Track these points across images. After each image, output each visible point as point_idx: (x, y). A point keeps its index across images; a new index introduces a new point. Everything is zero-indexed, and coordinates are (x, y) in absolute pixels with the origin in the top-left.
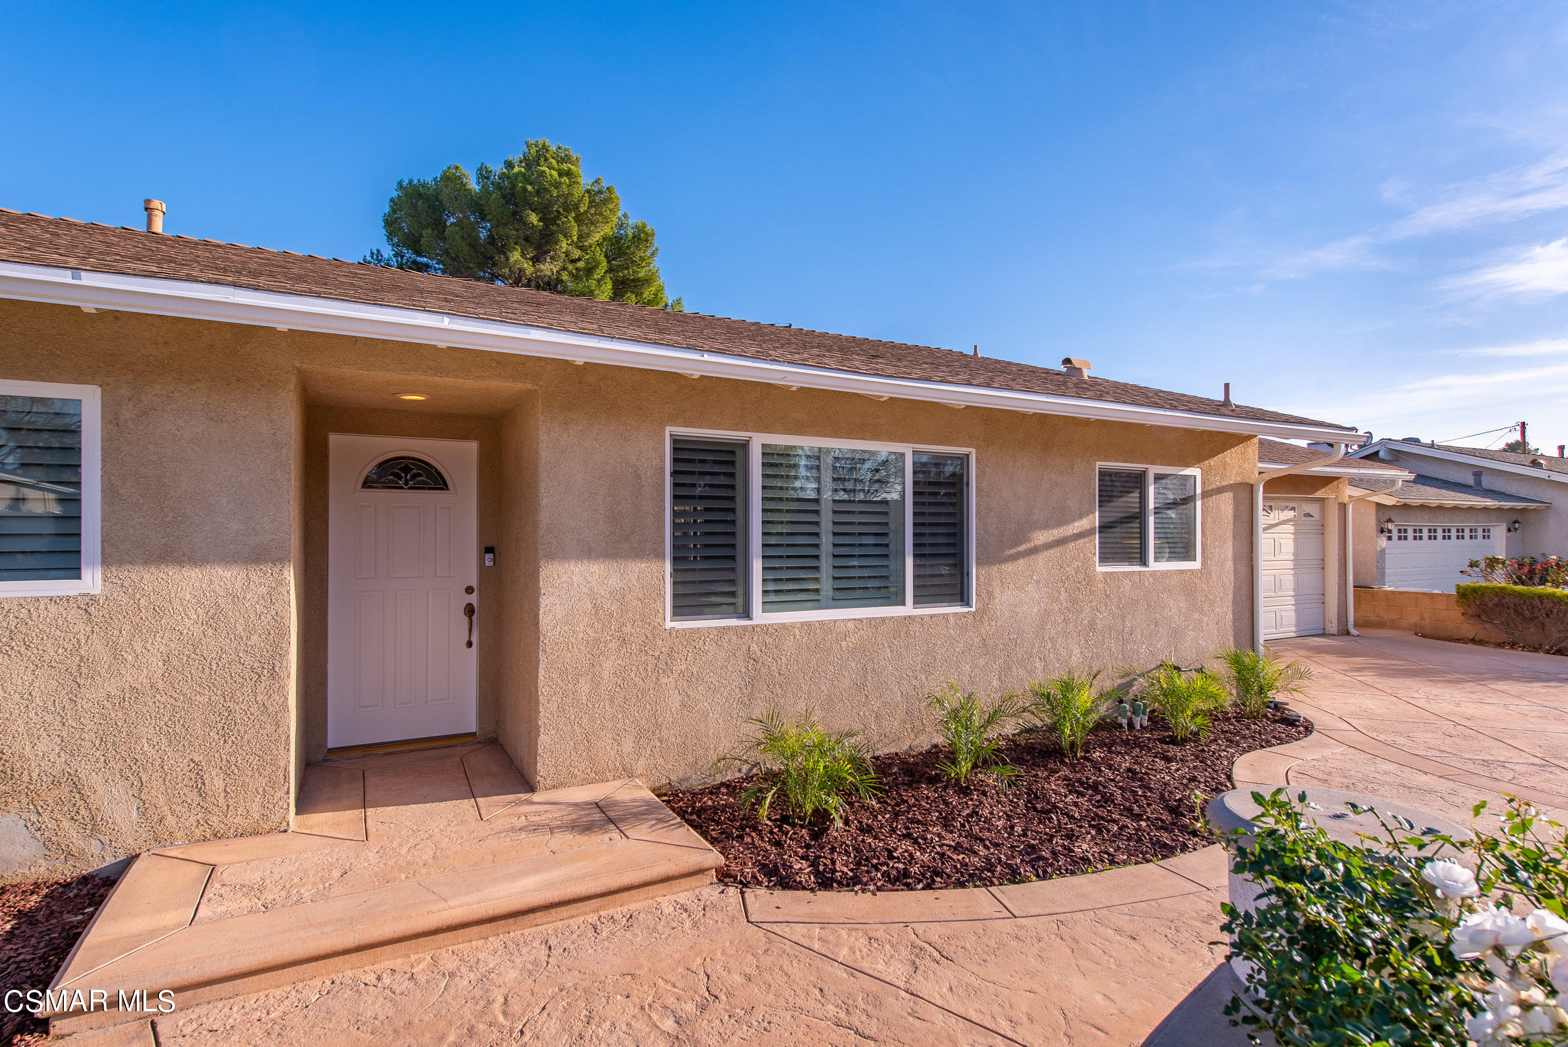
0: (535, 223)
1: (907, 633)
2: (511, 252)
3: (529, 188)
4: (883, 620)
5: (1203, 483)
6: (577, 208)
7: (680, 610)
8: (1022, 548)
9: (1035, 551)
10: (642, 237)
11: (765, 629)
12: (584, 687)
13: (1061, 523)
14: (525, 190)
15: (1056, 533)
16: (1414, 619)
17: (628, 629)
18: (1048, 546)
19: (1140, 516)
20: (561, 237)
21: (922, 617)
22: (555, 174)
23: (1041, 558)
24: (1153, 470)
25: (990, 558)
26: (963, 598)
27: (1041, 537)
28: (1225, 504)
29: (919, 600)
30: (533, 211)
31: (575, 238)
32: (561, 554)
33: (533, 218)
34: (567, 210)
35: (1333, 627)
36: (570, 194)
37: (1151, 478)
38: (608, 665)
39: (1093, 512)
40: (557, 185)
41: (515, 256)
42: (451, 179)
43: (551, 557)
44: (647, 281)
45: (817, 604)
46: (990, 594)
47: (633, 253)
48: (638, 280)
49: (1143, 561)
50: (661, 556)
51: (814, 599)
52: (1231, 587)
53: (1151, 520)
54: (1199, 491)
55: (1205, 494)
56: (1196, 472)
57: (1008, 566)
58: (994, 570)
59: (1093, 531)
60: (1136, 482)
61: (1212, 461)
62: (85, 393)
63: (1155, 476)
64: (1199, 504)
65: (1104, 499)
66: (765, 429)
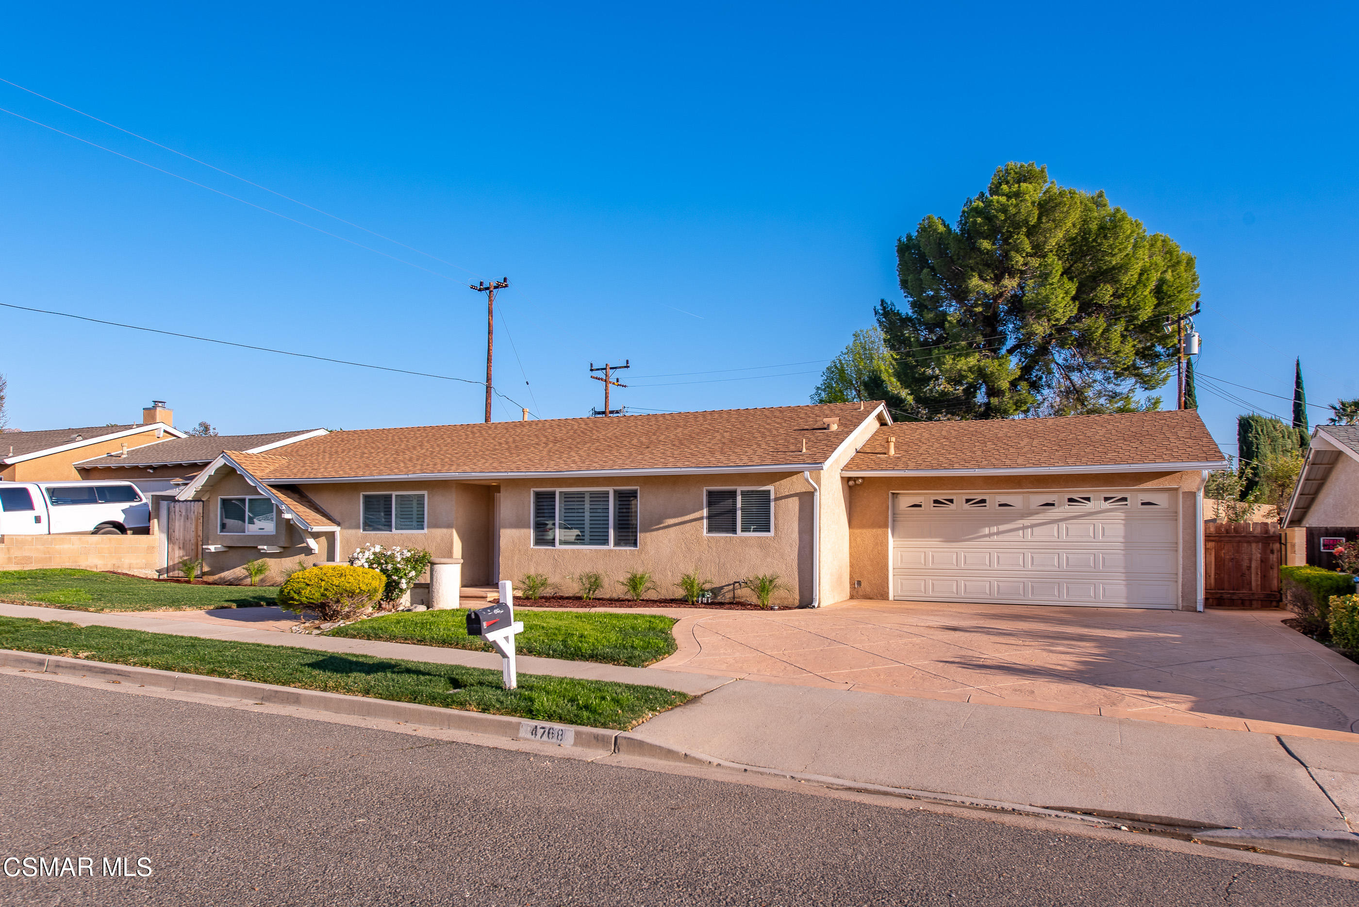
0: (989, 247)
1: (610, 556)
2: (970, 279)
3: (979, 220)
4: (600, 550)
5: (776, 494)
6: (1027, 223)
7: (535, 544)
8: (661, 526)
9: (669, 527)
11: (559, 551)
12: (510, 563)
13: (681, 515)
14: (975, 222)
15: (680, 520)
17: (521, 547)
18: (675, 525)
19: (734, 512)
20: (1013, 253)
21: (615, 550)
23: (672, 529)
24: (739, 489)
25: (647, 529)
26: (635, 544)
27: (672, 521)
28: (794, 504)
29: (617, 544)
30: (985, 238)
31: (1029, 250)
34: (1017, 226)
35: (1180, 604)
36: (1019, 212)
37: (739, 493)
38: (516, 557)
39: (702, 509)
40: (1004, 210)
41: (975, 281)
43: (503, 527)
44: (1123, 268)
45: (579, 544)
46: (645, 543)
48: (1114, 268)
49: (734, 531)
50: (529, 527)
51: (582, 542)
52: (797, 547)
53: (739, 513)
54: (772, 496)
55: (776, 499)
56: (771, 488)
57: (655, 533)
58: (648, 534)
59: (702, 518)
60: (733, 494)
61: (782, 482)
62: (425, 493)
63: (742, 492)
64: (772, 504)
65: (710, 504)
66: (560, 487)
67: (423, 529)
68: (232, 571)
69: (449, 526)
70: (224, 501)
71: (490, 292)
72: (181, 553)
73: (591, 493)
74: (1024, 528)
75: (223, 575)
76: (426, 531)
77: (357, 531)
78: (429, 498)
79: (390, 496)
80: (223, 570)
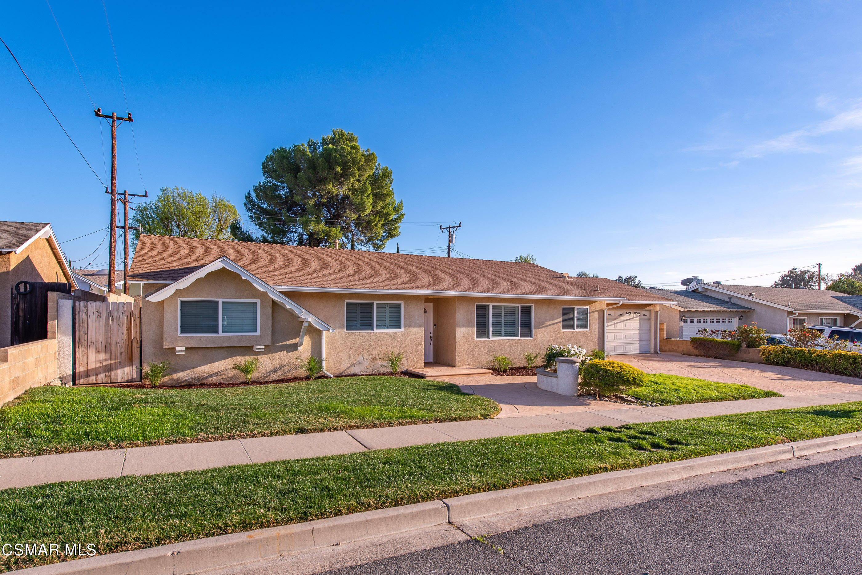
0: (339, 171)
1: (519, 343)
4: (514, 340)
5: (590, 310)
6: (358, 163)
7: (477, 337)
8: (544, 325)
9: (547, 326)
10: (386, 174)
11: (492, 341)
12: (463, 349)
13: (553, 320)
14: (336, 156)
15: (552, 322)
16: (682, 349)
17: (469, 340)
18: (550, 325)
19: (573, 318)
20: (350, 177)
21: (522, 340)
22: (349, 148)
23: (548, 328)
24: (576, 307)
25: (537, 327)
26: (531, 336)
27: (548, 323)
28: (596, 315)
29: (521, 336)
30: (339, 166)
31: (357, 177)
32: (459, 326)
33: (339, 169)
34: (354, 165)
35: (652, 351)
36: (356, 157)
37: (576, 309)
38: (466, 346)
39: (561, 317)
42: (297, 149)
43: (458, 327)
45: (501, 336)
46: (537, 335)
47: (382, 182)
49: (574, 329)
50: (474, 327)
51: (500, 335)
52: (597, 335)
53: (576, 319)
54: (589, 312)
55: (590, 313)
56: (588, 307)
57: (541, 329)
58: (538, 330)
59: (560, 322)
60: (572, 310)
61: (592, 305)
62: (402, 303)
63: (577, 309)
64: (589, 315)
65: (564, 314)
66: (493, 302)
67: (400, 327)
68: (189, 371)
69: (420, 326)
70: (183, 302)
71: (113, 121)
72: (101, 356)
73: (505, 307)
74: (614, 324)
75: (175, 376)
76: (402, 330)
77: (342, 330)
78: (405, 306)
79: (372, 304)
80: (176, 371)
